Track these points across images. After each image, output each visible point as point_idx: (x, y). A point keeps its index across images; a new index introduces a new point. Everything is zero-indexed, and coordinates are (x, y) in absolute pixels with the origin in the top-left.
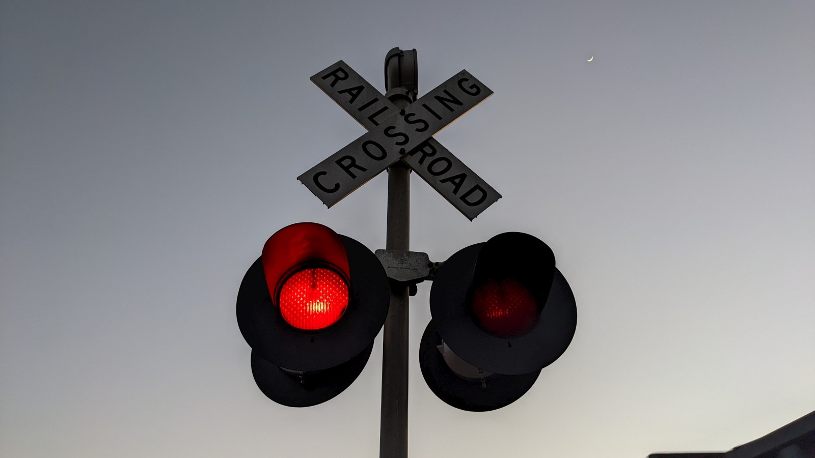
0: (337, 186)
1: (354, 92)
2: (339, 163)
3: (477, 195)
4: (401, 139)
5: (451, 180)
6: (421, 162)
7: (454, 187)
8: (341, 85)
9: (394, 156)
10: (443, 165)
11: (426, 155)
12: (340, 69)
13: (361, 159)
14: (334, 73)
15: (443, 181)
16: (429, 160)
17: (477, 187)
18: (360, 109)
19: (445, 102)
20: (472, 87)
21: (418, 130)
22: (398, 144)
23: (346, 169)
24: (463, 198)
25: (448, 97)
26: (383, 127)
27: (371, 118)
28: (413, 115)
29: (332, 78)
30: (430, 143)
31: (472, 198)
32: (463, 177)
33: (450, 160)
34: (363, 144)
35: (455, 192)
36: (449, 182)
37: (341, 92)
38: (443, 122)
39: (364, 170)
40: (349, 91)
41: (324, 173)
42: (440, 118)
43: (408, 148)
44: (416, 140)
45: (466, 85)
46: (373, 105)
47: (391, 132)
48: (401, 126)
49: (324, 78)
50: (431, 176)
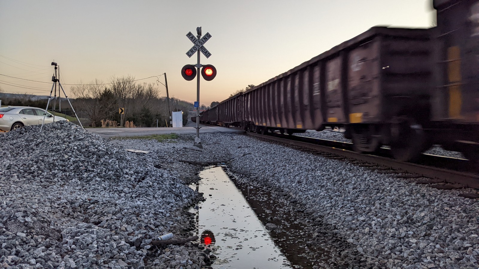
1: (192, 37)
3: (209, 54)
4: (199, 46)
5: (205, 52)
8: (190, 36)
9: (198, 49)
10: (204, 50)
12: (190, 33)
13: (194, 50)
16: (202, 49)
19: (205, 39)
30: (203, 46)
32: (207, 52)
33: (205, 49)
34: (194, 47)
38: (204, 42)
43: (200, 48)
44: (201, 46)
45: (208, 35)
46: (195, 40)
48: (199, 44)
49: (188, 35)
50: (202, 52)
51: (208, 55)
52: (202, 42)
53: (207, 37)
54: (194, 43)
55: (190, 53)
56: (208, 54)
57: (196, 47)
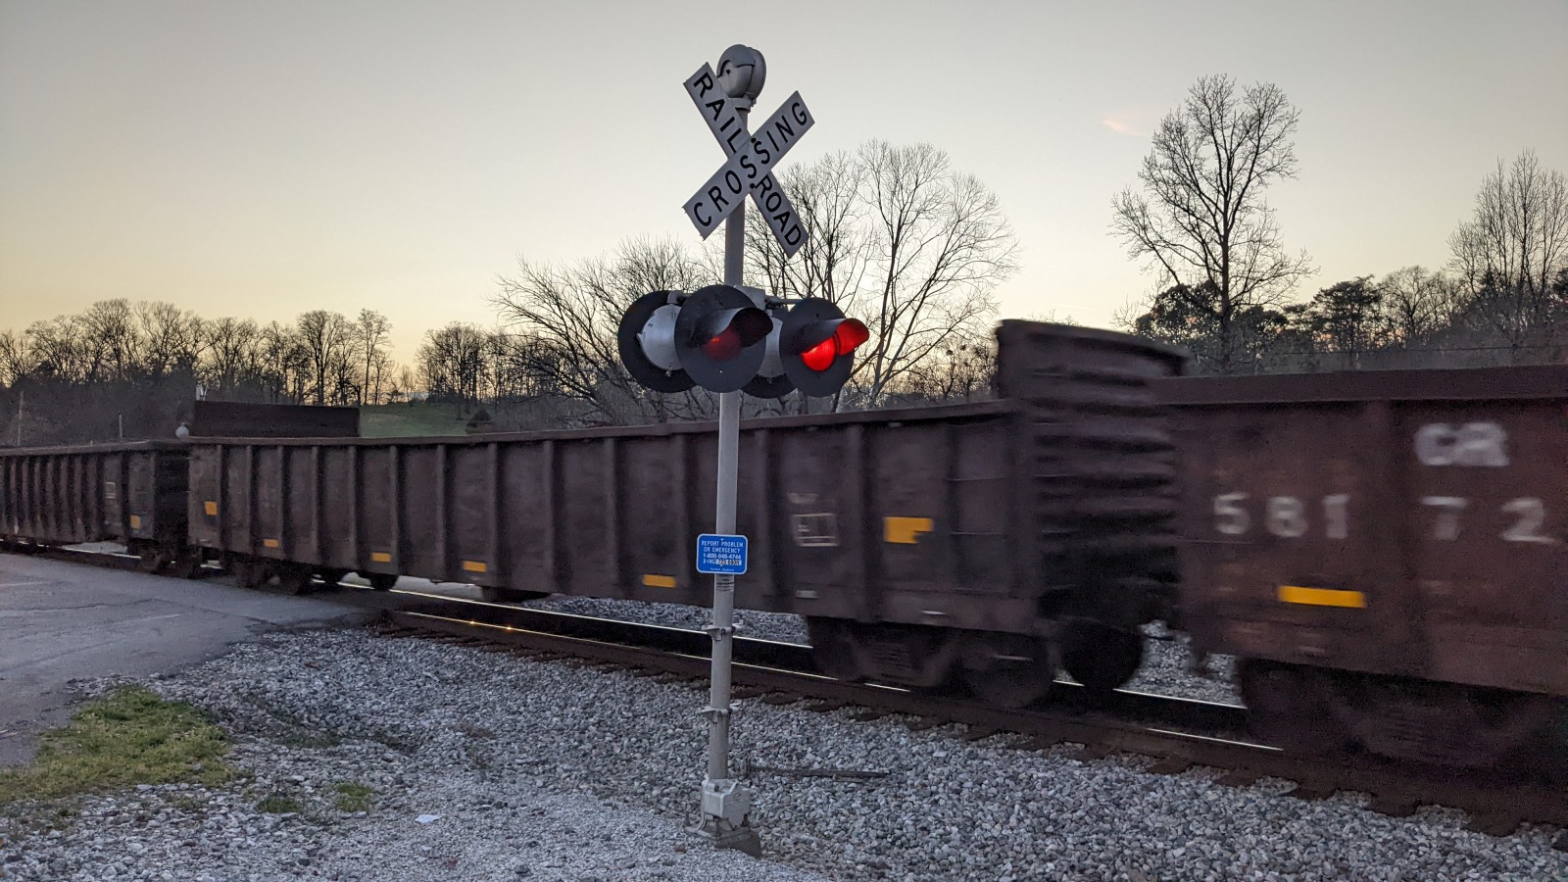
0: (710, 218)
1: (718, 106)
2: (710, 193)
3: (795, 234)
4: (751, 171)
5: (779, 217)
6: (762, 196)
7: (781, 225)
8: (707, 97)
10: (775, 200)
11: (765, 189)
12: (706, 75)
14: (701, 80)
15: (775, 218)
16: (767, 194)
17: (795, 227)
18: (723, 129)
19: (783, 131)
20: (801, 115)
21: (763, 162)
22: (750, 176)
23: (715, 201)
24: (786, 237)
25: (785, 125)
26: (739, 155)
27: (729, 141)
28: (759, 143)
29: (700, 86)
30: (769, 177)
31: (793, 238)
32: (787, 214)
33: (780, 195)
34: (727, 173)
35: (782, 230)
36: (779, 220)
37: (708, 105)
38: (779, 153)
39: (727, 203)
40: (713, 104)
41: (700, 204)
42: (778, 150)
43: (756, 181)
44: (761, 172)
45: (798, 111)
46: (731, 125)
47: (745, 162)
48: (753, 158)
49: (695, 85)
50: (767, 212)
53: (794, 125)
56: (791, 233)
57: (738, 169)
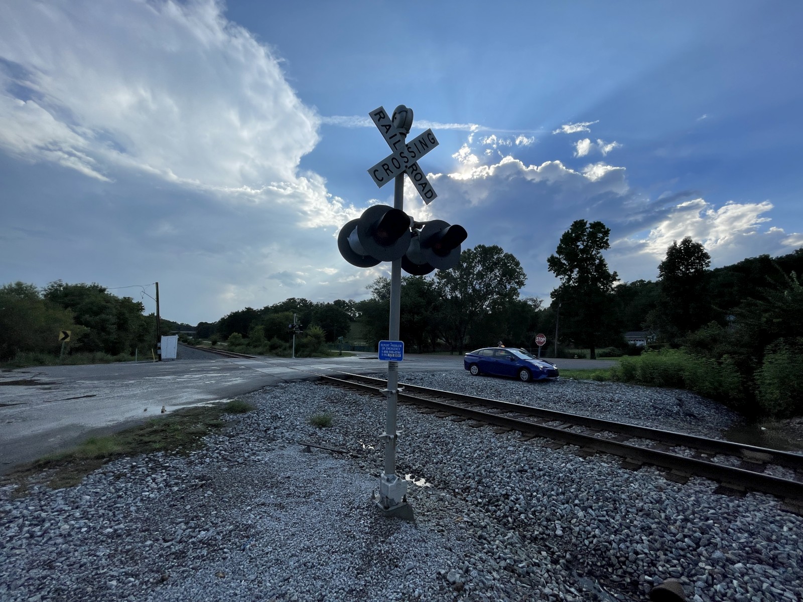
51: (429, 195)
52: (415, 150)
53: (429, 143)
54: (394, 146)
55: (381, 174)
56: (427, 193)
57: (398, 158)
